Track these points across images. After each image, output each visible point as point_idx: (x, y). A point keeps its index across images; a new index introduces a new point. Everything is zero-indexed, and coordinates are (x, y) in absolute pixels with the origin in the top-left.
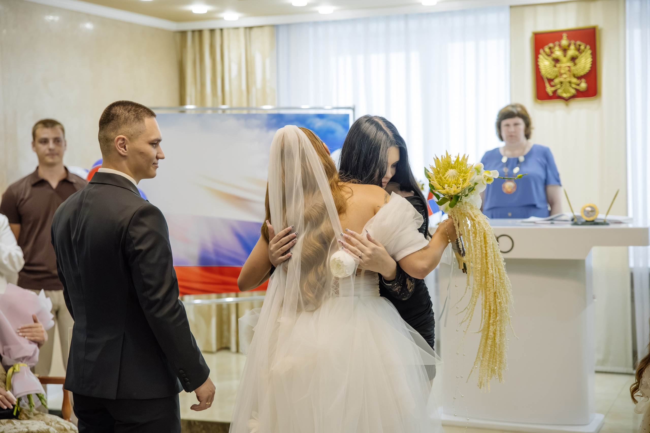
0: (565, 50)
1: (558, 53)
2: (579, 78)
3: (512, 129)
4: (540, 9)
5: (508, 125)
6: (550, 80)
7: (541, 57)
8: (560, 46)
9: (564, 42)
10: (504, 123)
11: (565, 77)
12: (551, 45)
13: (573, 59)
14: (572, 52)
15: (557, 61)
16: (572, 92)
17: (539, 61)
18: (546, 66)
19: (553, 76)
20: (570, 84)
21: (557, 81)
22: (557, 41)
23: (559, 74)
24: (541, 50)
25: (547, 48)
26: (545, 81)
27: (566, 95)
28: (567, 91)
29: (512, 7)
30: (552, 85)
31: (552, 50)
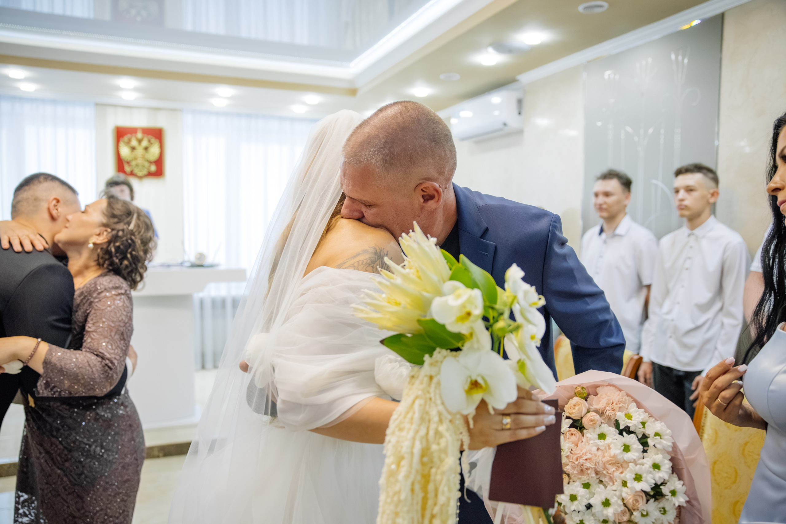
0: (140, 141)
1: (134, 143)
2: (151, 162)
4: (119, 110)
6: (128, 163)
7: (122, 144)
8: (136, 138)
9: (139, 135)
11: (140, 161)
12: (129, 136)
13: (146, 149)
14: (145, 143)
15: (133, 149)
16: (145, 172)
17: (119, 148)
18: (125, 151)
19: (131, 159)
20: (143, 166)
21: (133, 163)
22: (134, 134)
23: (135, 159)
24: (121, 139)
25: (126, 138)
26: (123, 162)
27: (140, 174)
28: (141, 171)
29: (97, 104)
30: (130, 166)
31: (130, 140)
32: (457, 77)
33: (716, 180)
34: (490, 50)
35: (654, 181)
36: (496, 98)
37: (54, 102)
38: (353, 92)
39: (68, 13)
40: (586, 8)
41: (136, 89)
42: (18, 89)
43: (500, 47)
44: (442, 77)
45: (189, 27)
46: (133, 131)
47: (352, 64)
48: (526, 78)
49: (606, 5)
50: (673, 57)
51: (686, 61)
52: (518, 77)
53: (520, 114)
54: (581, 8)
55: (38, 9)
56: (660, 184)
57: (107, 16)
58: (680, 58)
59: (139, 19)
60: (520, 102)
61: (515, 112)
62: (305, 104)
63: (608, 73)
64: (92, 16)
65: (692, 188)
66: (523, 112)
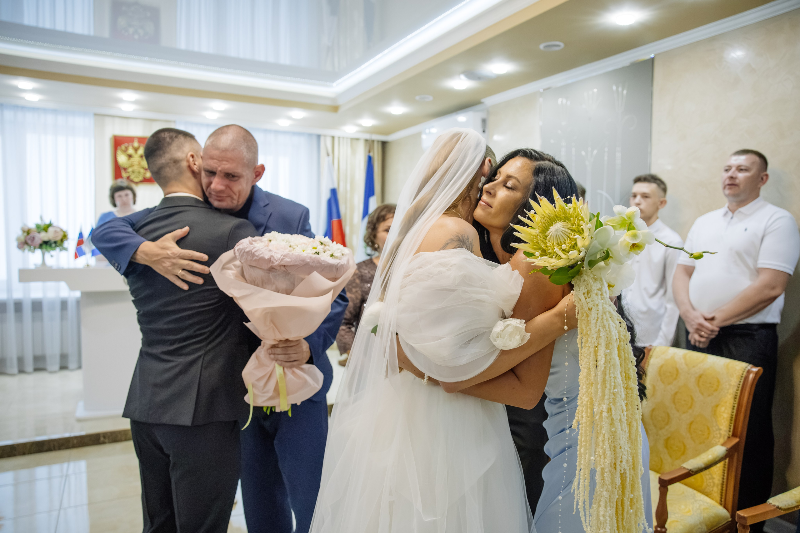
0: (136, 150)
1: (131, 151)
3: (124, 199)
4: (117, 120)
5: (120, 196)
6: (125, 169)
7: (119, 152)
8: (133, 147)
9: (136, 144)
10: (117, 195)
11: (136, 168)
12: (126, 145)
15: (130, 156)
16: (141, 178)
17: (117, 155)
18: (122, 159)
19: (128, 166)
20: (139, 172)
21: (130, 170)
22: (131, 143)
23: (132, 166)
24: (119, 147)
25: (123, 147)
26: (121, 169)
27: (136, 180)
28: (137, 178)
29: (96, 115)
30: (126, 172)
31: (127, 149)
32: (431, 98)
33: (665, 190)
34: (462, 77)
35: (599, 191)
36: (462, 118)
37: (55, 111)
38: (335, 109)
39: (69, 29)
40: (545, 47)
41: (136, 102)
42: (23, 99)
43: (470, 75)
44: (417, 98)
45: (183, 46)
46: (130, 140)
47: (334, 84)
48: (489, 101)
49: (562, 45)
50: (614, 88)
51: (625, 92)
52: (483, 100)
53: (484, 132)
54: (542, 47)
55: (41, 25)
56: (604, 194)
57: (106, 34)
58: (620, 89)
59: (136, 37)
60: (484, 121)
61: (481, 130)
62: (290, 118)
63: (560, 100)
64: (92, 33)
65: (647, 195)
66: (487, 131)
